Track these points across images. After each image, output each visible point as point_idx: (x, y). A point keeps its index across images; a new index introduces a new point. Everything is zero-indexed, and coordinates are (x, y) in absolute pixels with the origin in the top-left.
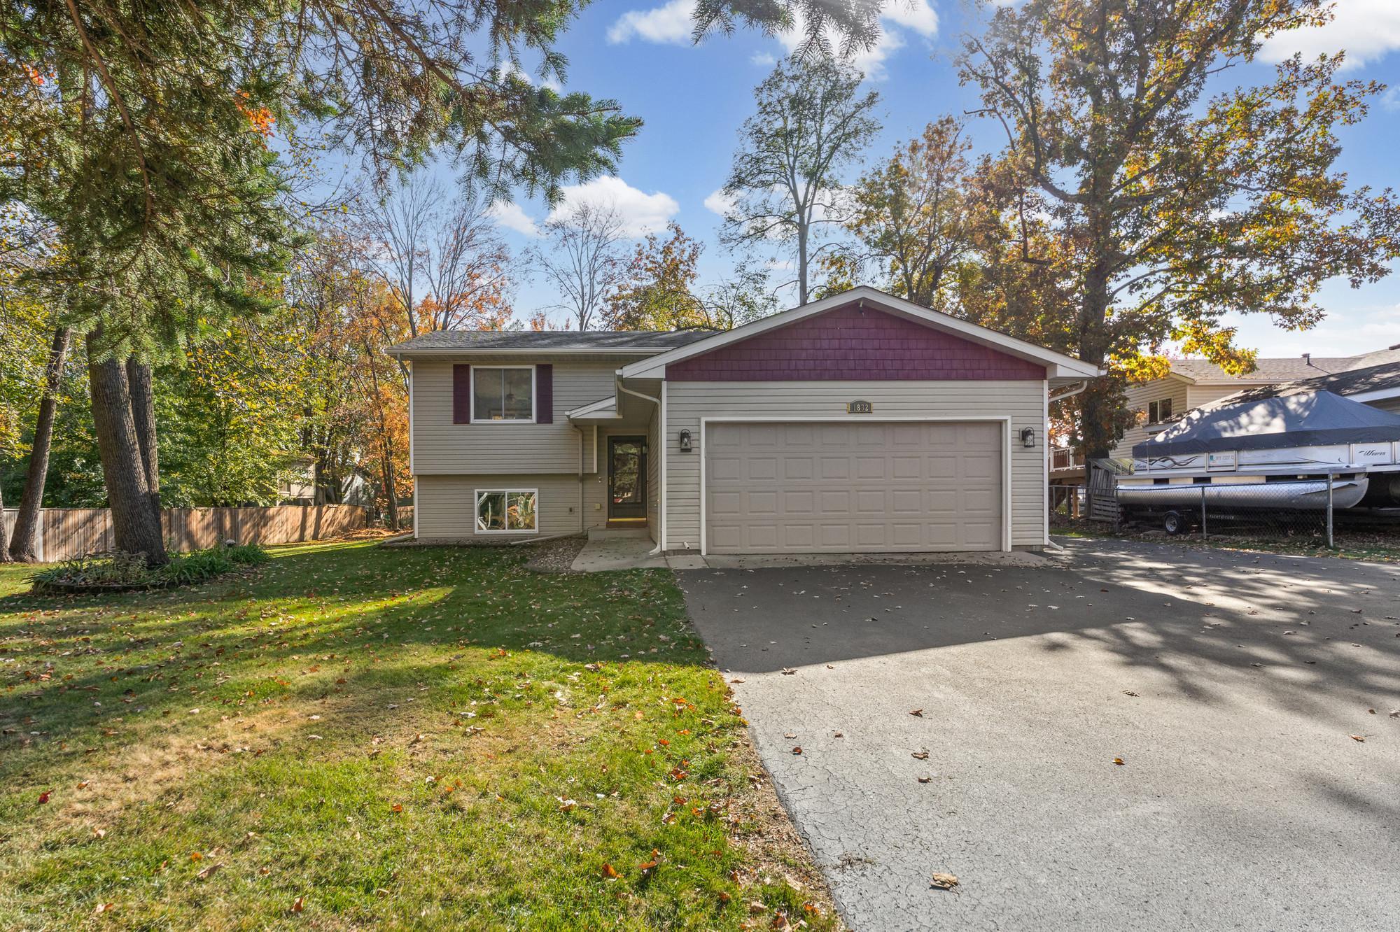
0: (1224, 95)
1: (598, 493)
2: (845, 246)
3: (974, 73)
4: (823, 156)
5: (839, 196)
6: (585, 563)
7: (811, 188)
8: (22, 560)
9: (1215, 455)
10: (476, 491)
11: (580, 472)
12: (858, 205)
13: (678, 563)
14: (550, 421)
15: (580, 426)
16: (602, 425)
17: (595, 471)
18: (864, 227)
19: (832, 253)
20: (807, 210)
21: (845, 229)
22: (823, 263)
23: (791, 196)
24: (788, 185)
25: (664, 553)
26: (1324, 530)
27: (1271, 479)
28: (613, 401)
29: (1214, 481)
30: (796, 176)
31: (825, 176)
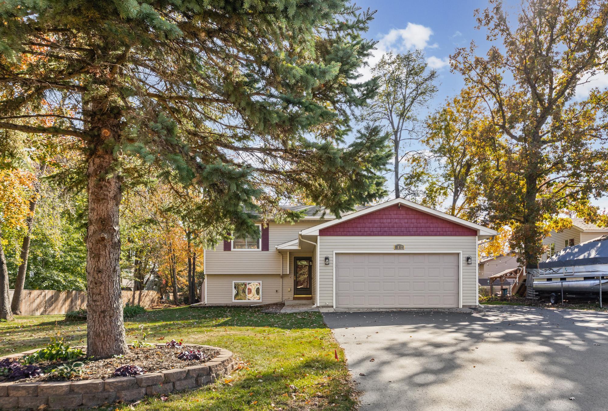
0: (597, 88)
1: (290, 283)
2: (419, 152)
3: (472, 79)
4: (407, 105)
5: (417, 125)
6: (286, 310)
7: (401, 121)
8: (17, 314)
9: (567, 268)
10: (233, 282)
11: (281, 274)
12: (427, 130)
13: (323, 310)
14: (268, 250)
15: (281, 253)
16: (291, 252)
17: (288, 273)
18: (431, 141)
19: (413, 155)
20: (399, 134)
21: (421, 142)
22: (408, 161)
23: (390, 125)
24: (389, 119)
25: (318, 307)
26: (599, 301)
27: (586, 278)
28: (297, 241)
29: (567, 280)
30: (393, 114)
31: (409, 114)
